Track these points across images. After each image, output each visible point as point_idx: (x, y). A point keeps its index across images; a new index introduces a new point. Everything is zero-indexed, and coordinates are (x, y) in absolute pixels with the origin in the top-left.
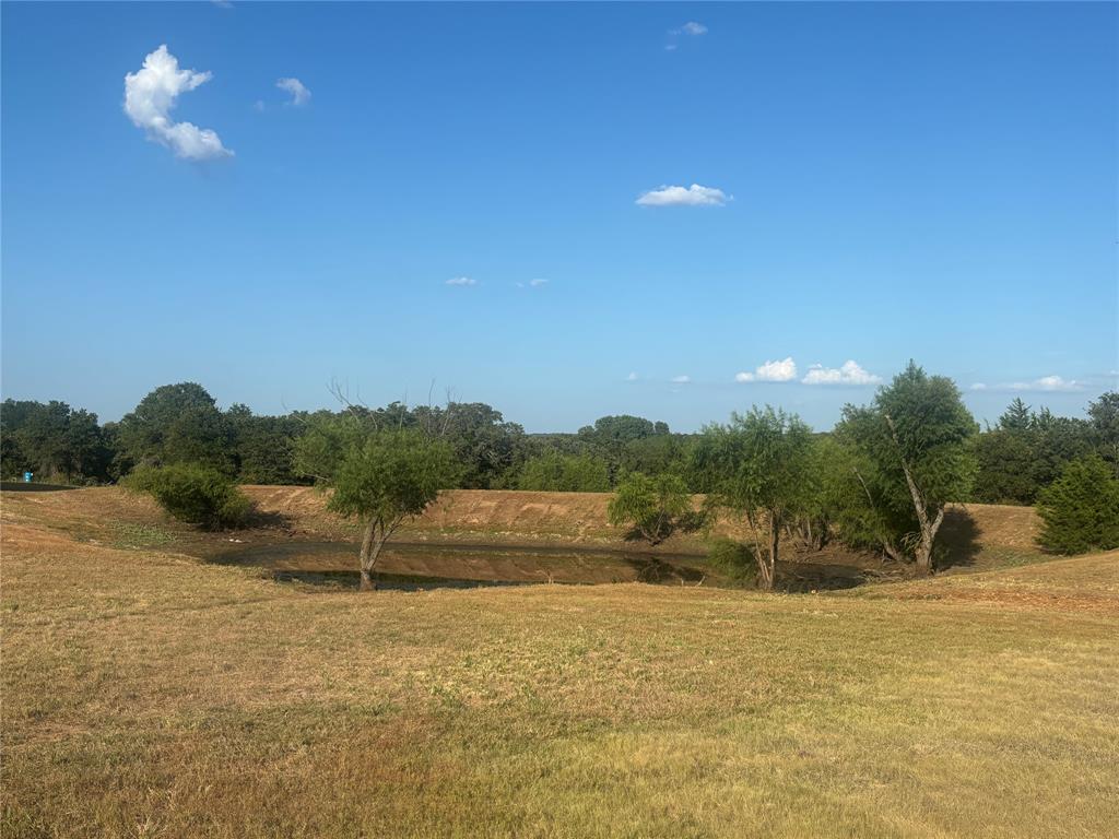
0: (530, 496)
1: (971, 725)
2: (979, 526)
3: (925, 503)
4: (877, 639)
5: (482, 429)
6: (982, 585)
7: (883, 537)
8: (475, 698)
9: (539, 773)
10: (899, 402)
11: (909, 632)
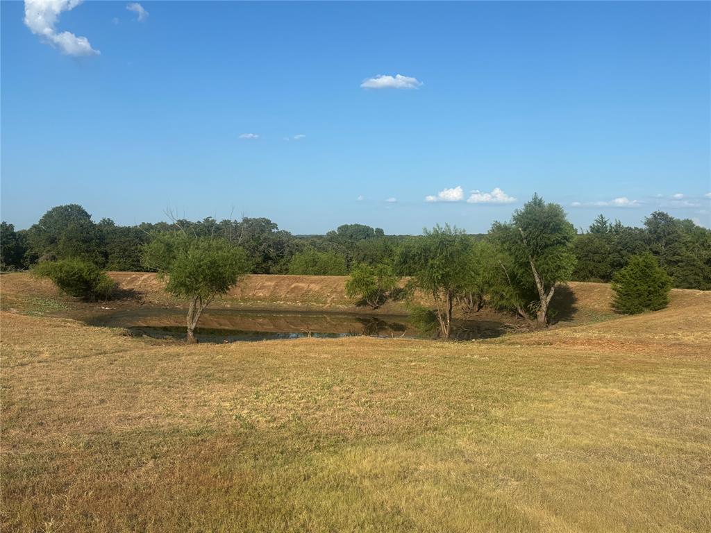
0: (296, 279)
1: (571, 438)
2: (576, 296)
3: (543, 283)
4: (513, 375)
5: (265, 235)
6: (577, 335)
7: (517, 303)
8: (262, 422)
9: (302, 478)
10: (528, 220)
11: (533, 369)
